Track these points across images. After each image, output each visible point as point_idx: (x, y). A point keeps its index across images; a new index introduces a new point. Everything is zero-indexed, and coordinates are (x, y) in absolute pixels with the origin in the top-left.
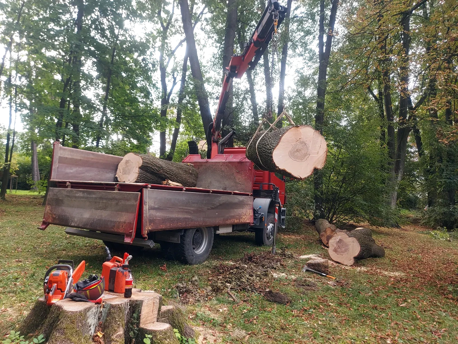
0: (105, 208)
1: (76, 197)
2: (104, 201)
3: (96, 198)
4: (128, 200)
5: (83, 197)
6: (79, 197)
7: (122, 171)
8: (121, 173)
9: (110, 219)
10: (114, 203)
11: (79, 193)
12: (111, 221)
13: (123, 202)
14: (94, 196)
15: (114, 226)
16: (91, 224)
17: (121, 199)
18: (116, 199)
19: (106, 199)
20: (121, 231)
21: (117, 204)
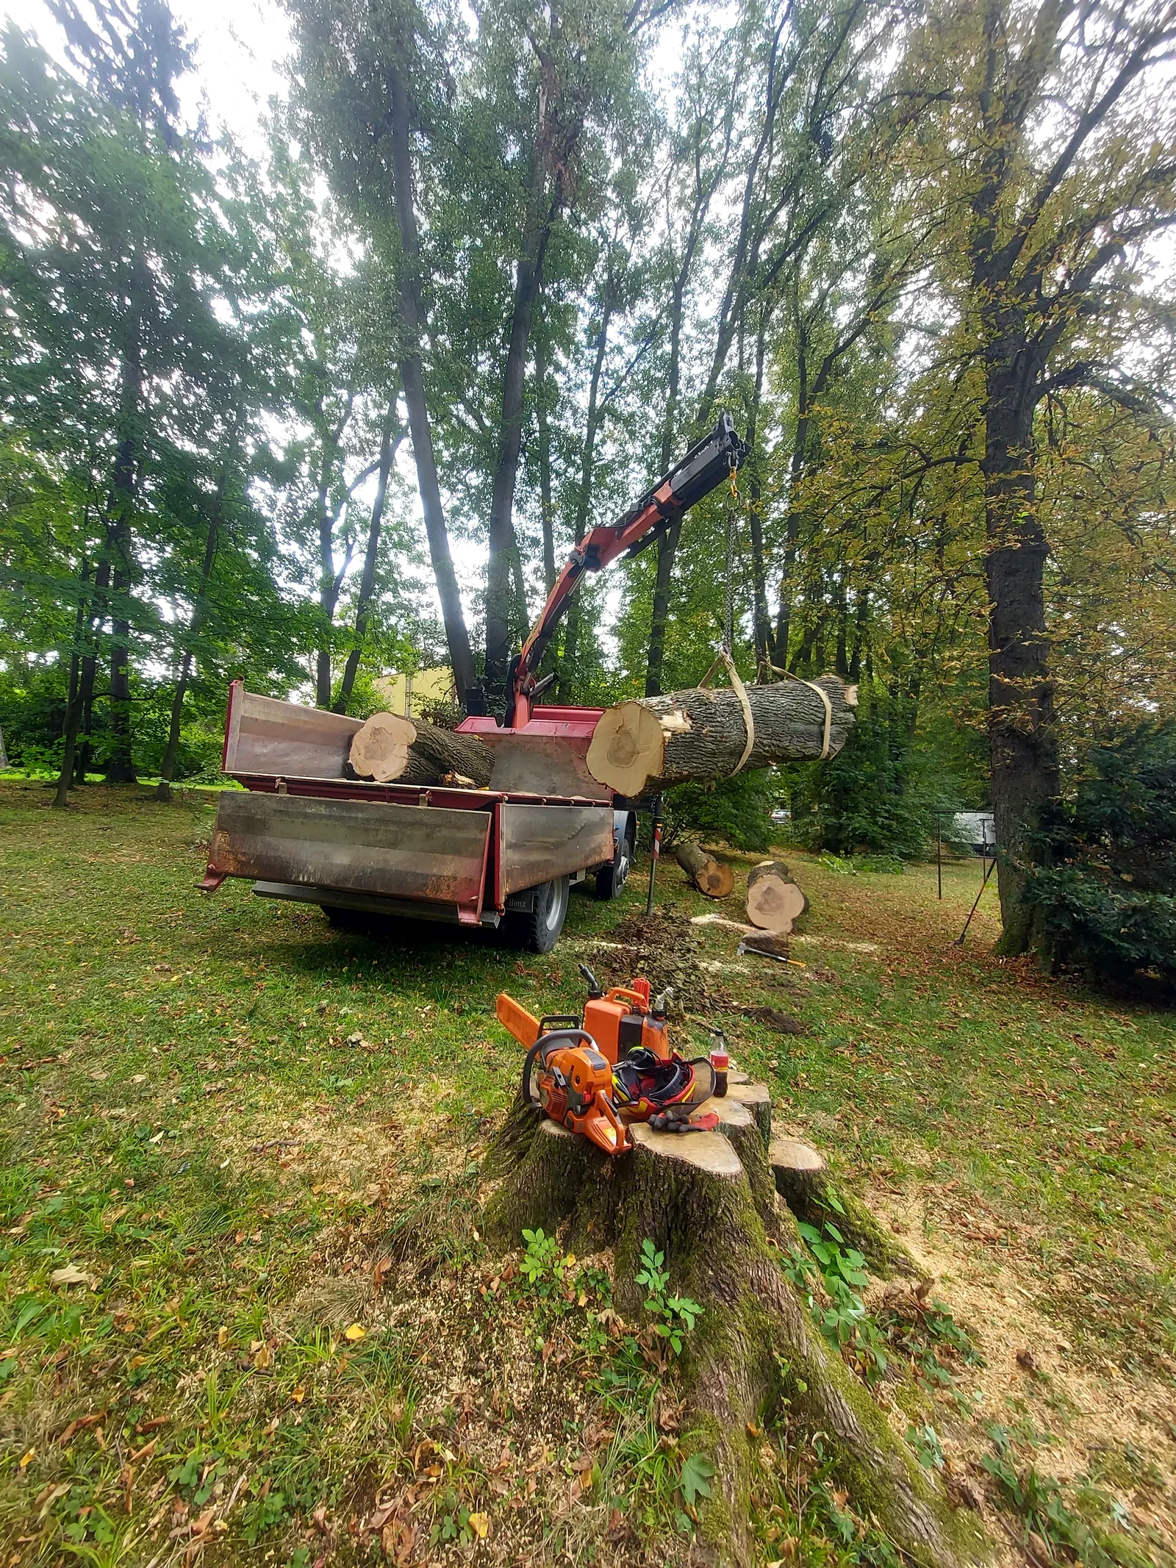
0: (393, 844)
1: (306, 816)
2: (393, 828)
3: (368, 820)
4: (459, 828)
5: (329, 817)
6: (314, 816)
7: (363, 751)
8: (362, 757)
9: (413, 869)
10: (420, 833)
11: (317, 807)
12: (416, 875)
13: (445, 832)
14: (360, 815)
15: (425, 885)
16: (358, 879)
17: (439, 826)
18: (426, 825)
19: (398, 823)
20: (445, 896)
21: (429, 836)
